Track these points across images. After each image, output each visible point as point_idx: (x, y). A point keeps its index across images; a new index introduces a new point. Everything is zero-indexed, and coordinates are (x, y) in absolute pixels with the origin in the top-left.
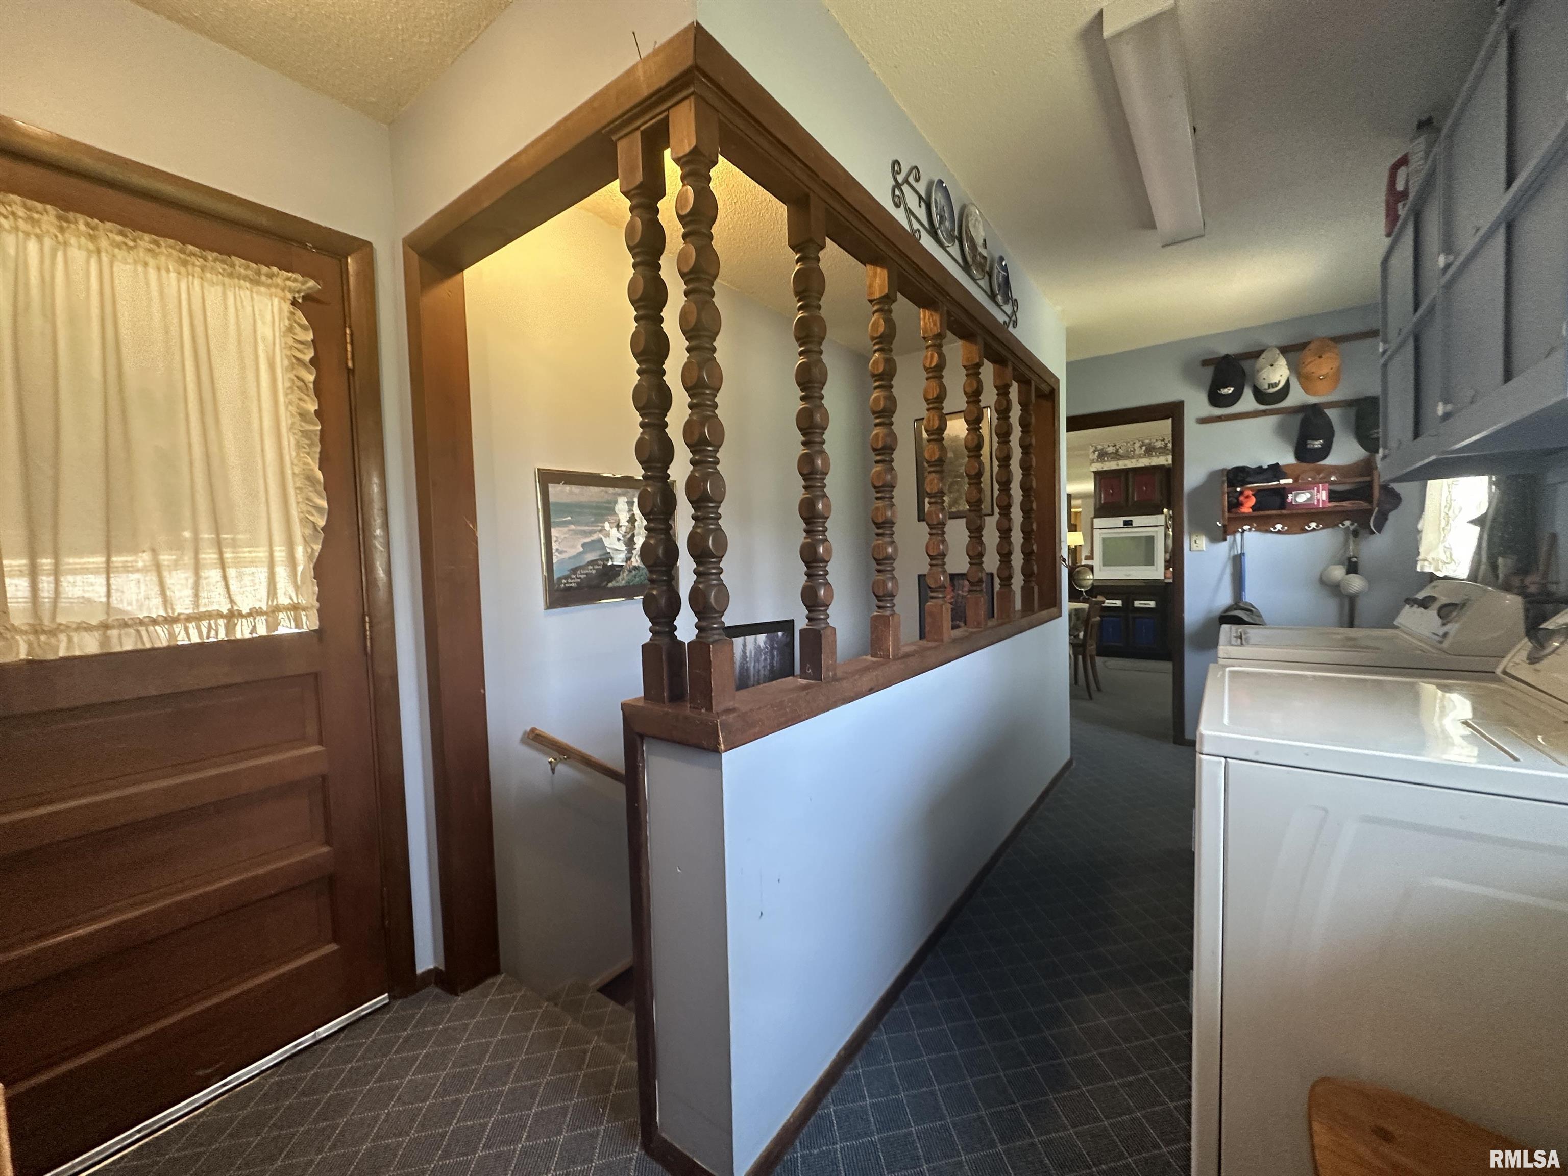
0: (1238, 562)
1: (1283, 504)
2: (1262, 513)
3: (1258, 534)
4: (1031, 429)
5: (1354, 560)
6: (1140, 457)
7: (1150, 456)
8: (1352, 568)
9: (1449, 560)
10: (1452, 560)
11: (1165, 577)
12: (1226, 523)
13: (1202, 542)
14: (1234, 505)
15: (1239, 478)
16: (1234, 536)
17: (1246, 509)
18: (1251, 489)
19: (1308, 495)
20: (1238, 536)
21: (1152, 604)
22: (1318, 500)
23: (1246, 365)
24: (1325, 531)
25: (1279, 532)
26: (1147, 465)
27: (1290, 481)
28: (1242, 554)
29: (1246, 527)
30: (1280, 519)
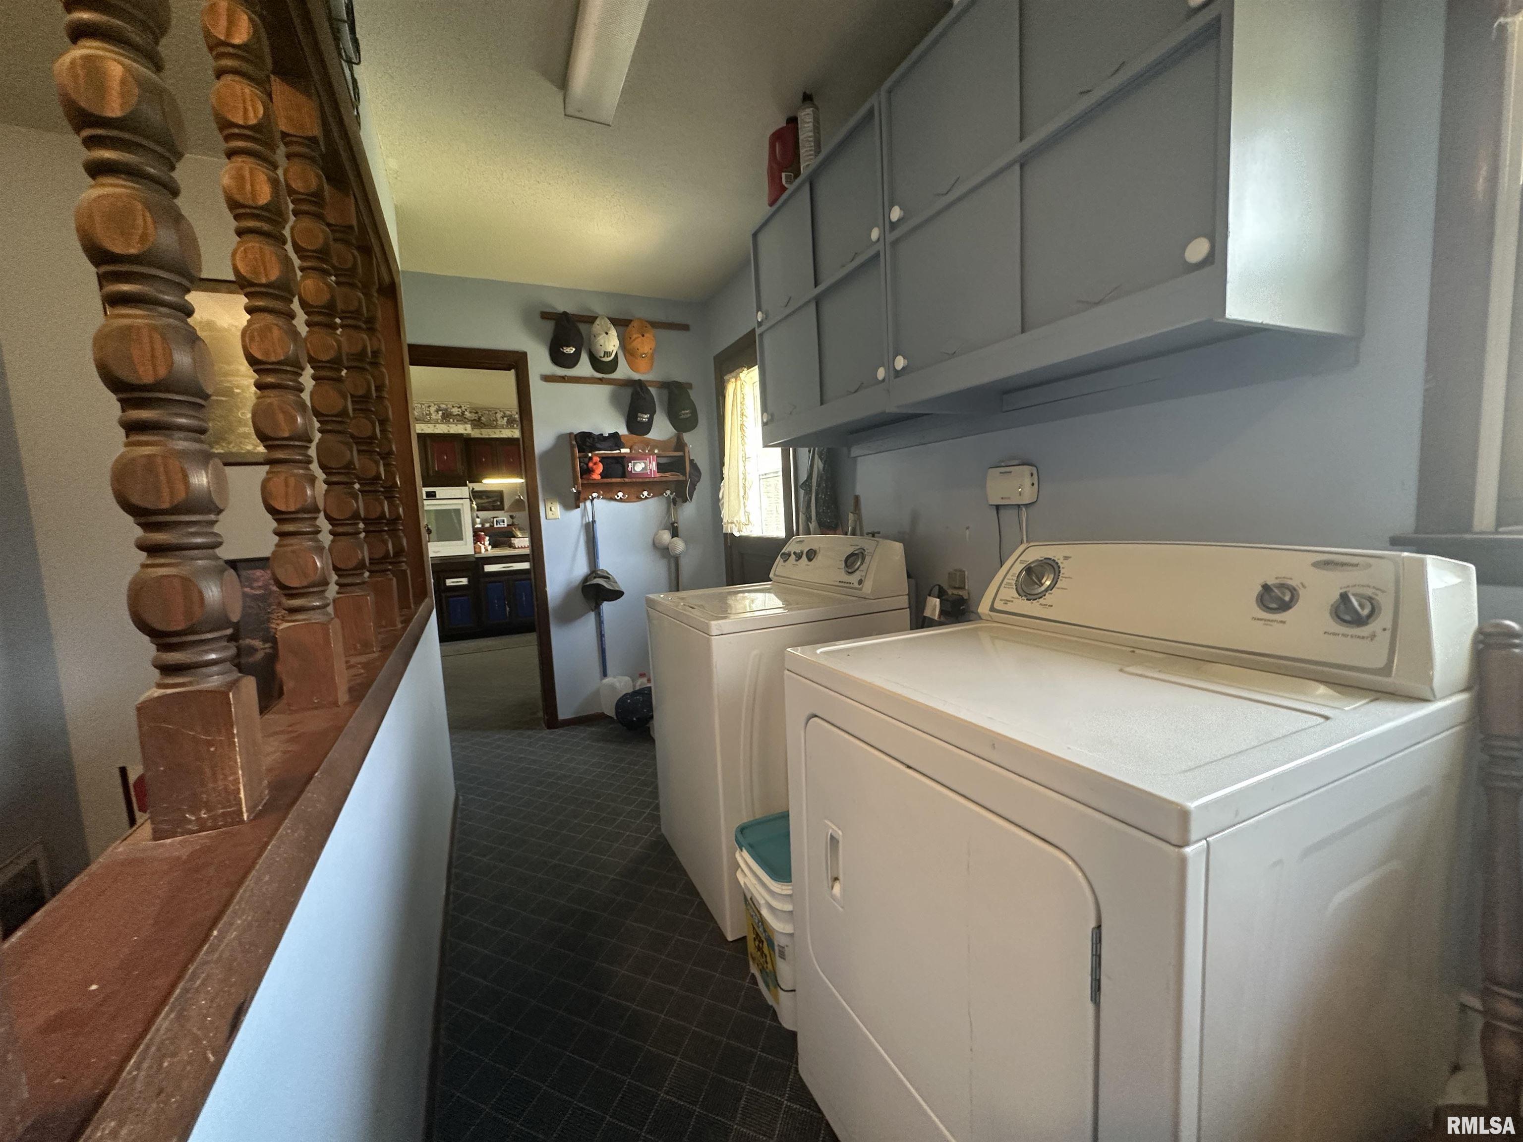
0: (590, 530)
1: (624, 473)
2: (609, 480)
3: (604, 501)
4: (378, 326)
5: (676, 525)
6: (436, 422)
7: (448, 422)
8: (675, 533)
9: (747, 523)
10: (749, 521)
11: (475, 552)
12: (580, 489)
13: (557, 510)
14: (587, 471)
15: (588, 444)
16: (585, 503)
17: (596, 476)
18: (597, 455)
19: (643, 465)
20: (588, 503)
21: (464, 581)
22: (651, 470)
23: (582, 327)
24: (656, 498)
25: (621, 500)
26: (446, 432)
27: (627, 450)
28: (594, 522)
29: (595, 495)
30: (621, 486)
